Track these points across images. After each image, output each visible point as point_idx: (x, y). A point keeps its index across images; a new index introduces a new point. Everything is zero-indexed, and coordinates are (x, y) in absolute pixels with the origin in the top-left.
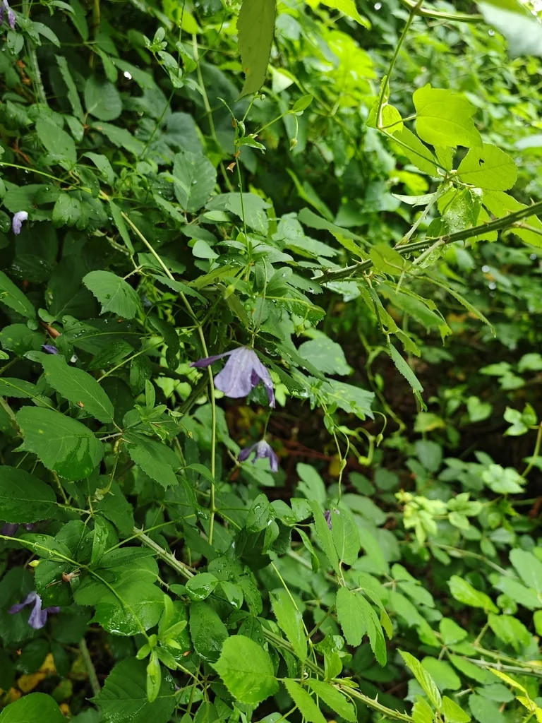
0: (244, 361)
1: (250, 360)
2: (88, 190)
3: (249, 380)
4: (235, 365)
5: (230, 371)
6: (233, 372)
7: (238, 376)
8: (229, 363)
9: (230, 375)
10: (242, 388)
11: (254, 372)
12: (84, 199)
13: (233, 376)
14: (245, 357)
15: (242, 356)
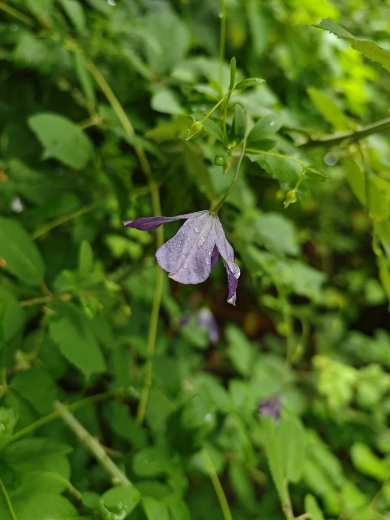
0: (203, 232)
1: (213, 232)
2: (56, 37)
3: (208, 261)
4: (190, 235)
5: (182, 243)
6: (186, 244)
7: (193, 252)
8: (182, 230)
9: (181, 248)
10: (195, 271)
11: (216, 249)
12: (51, 46)
13: (185, 250)
14: (207, 226)
15: (202, 223)
